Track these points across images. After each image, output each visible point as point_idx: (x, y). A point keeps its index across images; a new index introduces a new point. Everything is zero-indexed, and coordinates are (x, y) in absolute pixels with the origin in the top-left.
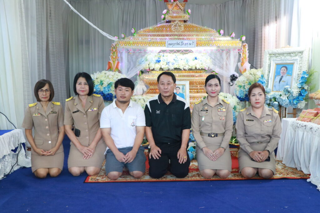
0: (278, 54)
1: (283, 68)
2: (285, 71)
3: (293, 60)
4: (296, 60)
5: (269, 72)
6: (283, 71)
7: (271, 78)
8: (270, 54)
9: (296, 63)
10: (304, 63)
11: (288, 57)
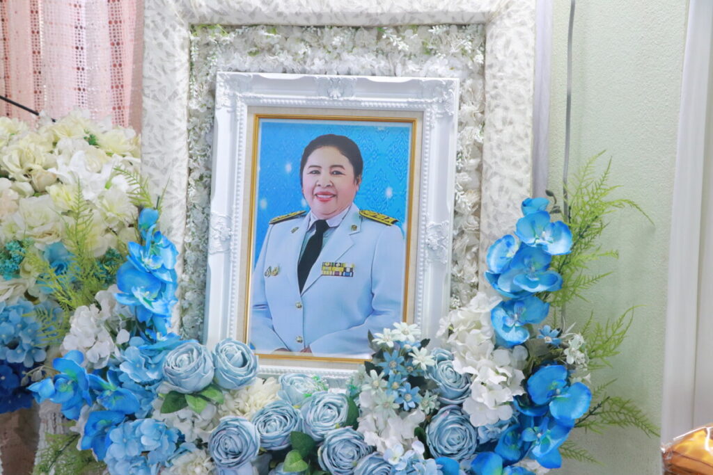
0: (272, 27)
1: (325, 157)
2: (344, 182)
3: (414, 85)
4: (438, 88)
5: (205, 183)
6: (324, 178)
7: (228, 240)
8: (199, 26)
9: (433, 112)
10: (507, 122)
11: (361, 61)
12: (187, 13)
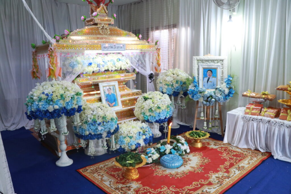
0: (204, 60)
1: (209, 72)
2: (211, 74)
3: (217, 66)
4: (219, 66)
5: (198, 74)
6: (209, 74)
7: (201, 79)
8: (198, 60)
9: (219, 68)
10: (225, 69)
11: (212, 64)
12: (197, 59)
